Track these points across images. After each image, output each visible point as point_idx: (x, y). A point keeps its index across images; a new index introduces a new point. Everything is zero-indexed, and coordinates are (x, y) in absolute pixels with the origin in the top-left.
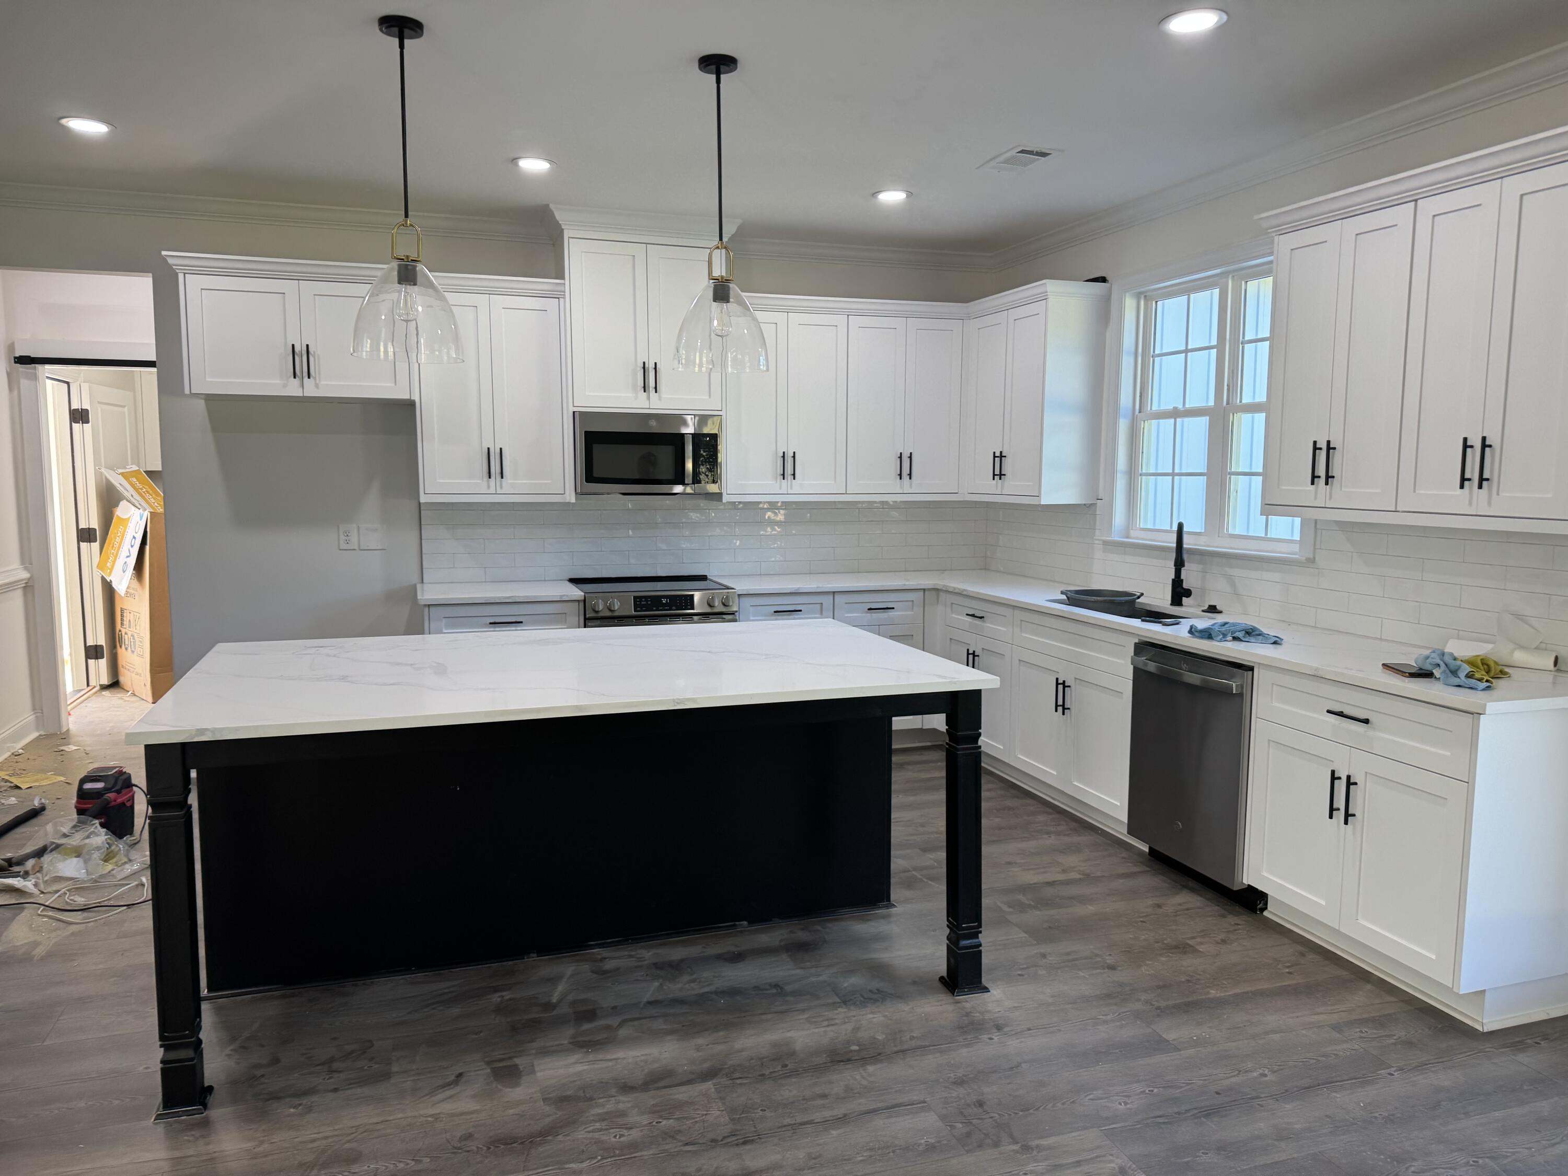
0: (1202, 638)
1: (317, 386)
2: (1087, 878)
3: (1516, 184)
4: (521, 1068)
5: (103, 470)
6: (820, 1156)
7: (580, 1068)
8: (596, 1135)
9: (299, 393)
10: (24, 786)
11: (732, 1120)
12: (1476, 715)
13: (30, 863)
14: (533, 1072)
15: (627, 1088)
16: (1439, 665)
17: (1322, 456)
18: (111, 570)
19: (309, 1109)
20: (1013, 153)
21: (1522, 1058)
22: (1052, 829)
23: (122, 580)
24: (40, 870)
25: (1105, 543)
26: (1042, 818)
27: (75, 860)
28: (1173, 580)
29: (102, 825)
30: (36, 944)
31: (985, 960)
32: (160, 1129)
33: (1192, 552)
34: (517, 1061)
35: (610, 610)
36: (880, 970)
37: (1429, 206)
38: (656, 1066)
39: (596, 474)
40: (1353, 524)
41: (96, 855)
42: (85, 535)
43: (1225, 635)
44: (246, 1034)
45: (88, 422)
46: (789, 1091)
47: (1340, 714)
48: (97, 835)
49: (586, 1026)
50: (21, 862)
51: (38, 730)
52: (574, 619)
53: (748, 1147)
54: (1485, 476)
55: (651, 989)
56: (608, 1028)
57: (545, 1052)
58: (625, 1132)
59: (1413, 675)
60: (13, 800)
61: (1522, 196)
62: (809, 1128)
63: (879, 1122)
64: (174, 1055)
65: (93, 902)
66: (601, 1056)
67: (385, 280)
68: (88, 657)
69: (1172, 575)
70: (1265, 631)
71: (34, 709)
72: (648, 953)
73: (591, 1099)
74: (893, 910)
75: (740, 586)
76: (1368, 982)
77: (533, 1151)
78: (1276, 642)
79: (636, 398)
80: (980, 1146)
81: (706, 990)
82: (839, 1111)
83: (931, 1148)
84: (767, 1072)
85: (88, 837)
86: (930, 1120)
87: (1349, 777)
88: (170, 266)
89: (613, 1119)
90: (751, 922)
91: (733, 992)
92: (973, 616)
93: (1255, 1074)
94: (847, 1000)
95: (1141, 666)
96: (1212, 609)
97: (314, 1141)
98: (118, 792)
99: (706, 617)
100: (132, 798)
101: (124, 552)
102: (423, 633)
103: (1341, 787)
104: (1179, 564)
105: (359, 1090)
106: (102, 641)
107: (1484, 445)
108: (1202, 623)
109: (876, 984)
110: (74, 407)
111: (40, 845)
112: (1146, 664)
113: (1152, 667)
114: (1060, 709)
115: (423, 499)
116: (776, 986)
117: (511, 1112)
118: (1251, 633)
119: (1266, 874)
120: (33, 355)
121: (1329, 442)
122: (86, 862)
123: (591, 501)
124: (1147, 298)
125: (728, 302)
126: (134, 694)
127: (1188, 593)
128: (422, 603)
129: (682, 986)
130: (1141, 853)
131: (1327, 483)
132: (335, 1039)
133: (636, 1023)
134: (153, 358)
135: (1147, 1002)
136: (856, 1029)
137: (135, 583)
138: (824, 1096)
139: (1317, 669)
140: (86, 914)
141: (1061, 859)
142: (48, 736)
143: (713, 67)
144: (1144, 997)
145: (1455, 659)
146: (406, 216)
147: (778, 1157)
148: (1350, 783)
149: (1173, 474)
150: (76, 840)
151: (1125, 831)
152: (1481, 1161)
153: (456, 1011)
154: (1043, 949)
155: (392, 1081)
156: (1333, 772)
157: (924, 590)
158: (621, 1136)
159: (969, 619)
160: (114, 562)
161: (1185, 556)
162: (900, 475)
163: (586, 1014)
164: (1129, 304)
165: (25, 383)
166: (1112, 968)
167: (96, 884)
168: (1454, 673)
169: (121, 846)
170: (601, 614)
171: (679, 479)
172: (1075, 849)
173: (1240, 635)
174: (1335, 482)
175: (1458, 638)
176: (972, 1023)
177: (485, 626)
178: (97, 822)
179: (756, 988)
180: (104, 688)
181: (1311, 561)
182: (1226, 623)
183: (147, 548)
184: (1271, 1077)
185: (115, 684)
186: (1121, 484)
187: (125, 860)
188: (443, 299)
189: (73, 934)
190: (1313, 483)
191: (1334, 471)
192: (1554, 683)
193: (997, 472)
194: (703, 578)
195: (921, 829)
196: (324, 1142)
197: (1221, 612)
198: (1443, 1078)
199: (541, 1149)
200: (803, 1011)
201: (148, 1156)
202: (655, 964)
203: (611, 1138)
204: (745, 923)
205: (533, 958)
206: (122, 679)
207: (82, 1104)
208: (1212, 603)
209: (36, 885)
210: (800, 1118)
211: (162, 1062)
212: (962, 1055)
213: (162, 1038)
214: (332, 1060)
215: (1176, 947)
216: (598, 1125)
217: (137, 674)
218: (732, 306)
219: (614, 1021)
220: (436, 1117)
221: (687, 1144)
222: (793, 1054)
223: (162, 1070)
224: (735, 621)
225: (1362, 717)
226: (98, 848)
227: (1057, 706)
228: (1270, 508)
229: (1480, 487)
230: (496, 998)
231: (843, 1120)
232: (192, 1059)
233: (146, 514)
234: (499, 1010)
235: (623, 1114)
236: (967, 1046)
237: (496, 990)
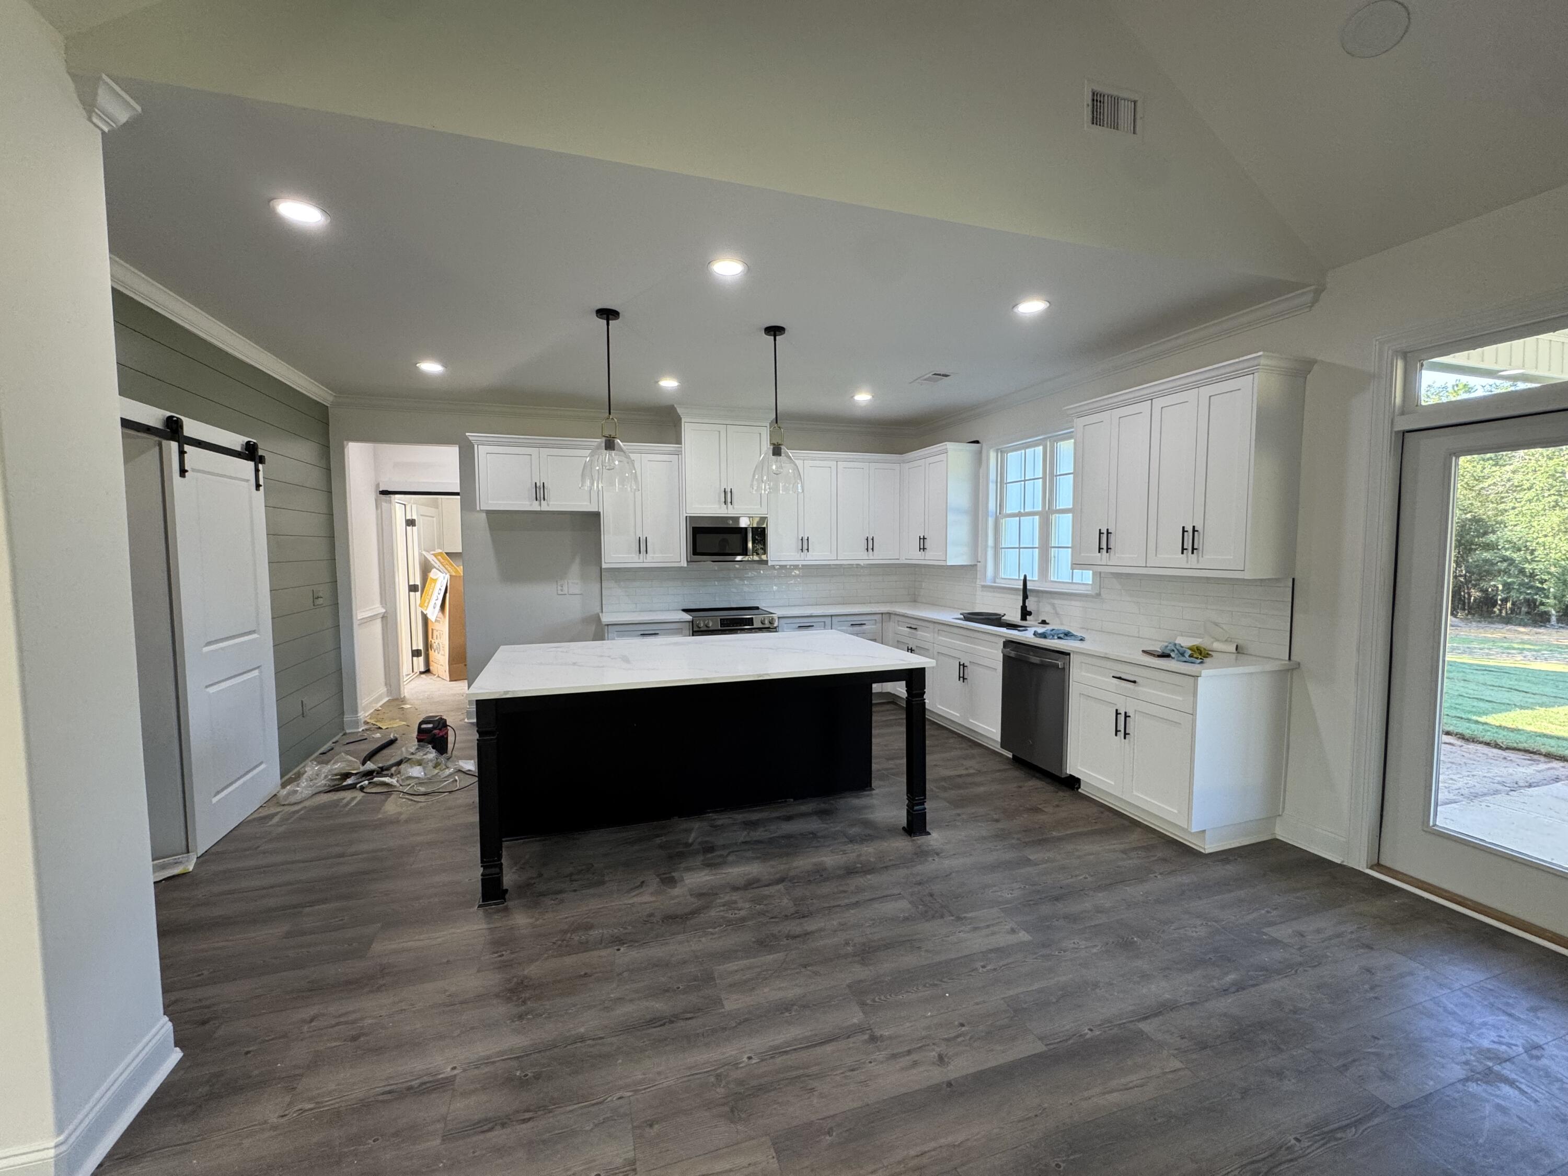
0: (1041, 637)
1: (548, 505)
2: (979, 772)
3: (1206, 391)
4: (676, 878)
5: (424, 553)
6: (845, 924)
7: (708, 878)
8: (722, 913)
9: (538, 509)
10: (384, 727)
11: (795, 905)
12: (1196, 677)
13: (394, 769)
14: (683, 880)
15: (735, 889)
16: (1173, 651)
17: (1104, 537)
18: (427, 607)
19: (562, 901)
20: (930, 375)
21: (1228, 867)
22: (958, 746)
23: (433, 613)
24: (399, 773)
25: (983, 586)
26: (951, 741)
27: (418, 767)
28: (1022, 607)
29: (433, 748)
30: (400, 814)
31: (928, 817)
32: (481, 912)
33: (1032, 591)
34: (673, 874)
35: (707, 626)
36: (867, 823)
37: (1159, 403)
38: (750, 876)
39: (698, 551)
40: (1121, 574)
41: (430, 764)
42: (413, 588)
43: (1053, 636)
44: (523, 861)
45: (415, 525)
46: (826, 889)
47: (1120, 678)
48: (431, 753)
49: (710, 855)
50: (388, 768)
51: (388, 696)
52: (687, 632)
53: (806, 919)
54: (1195, 547)
55: (742, 836)
56: (721, 856)
57: (688, 869)
58: (736, 912)
59: (1159, 656)
60: (378, 735)
61: (1210, 397)
62: (838, 909)
63: (876, 905)
64: (488, 871)
65: (429, 790)
66: (720, 871)
67: (598, 448)
68: (413, 656)
69: (1021, 604)
70: (1075, 634)
71: (386, 684)
72: (740, 817)
73: (717, 894)
74: (874, 792)
75: (779, 612)
76: (1140, 827)
77: (688, 922)
78: (1082, 640)
79: (720, 508)
80: (933, 917)
81: (775, 835)
82: (854, 900)
83: (906, 919)
84: (812, 879)
85: (425, 754)
86: (903, 905)
87: (1126, 713)
88: (470, 441)
89: (729, 905)
90: (795, 799)
91: (789, 837)
92: (910, 628)
93: (1081, 877)
94: (852, 840)
95: (1006, 653)
96: (1044, 622)
97: (566, 918)
98: (440, 729)
99: (760, 630)
100: (447, 733)
101: (434, 597)
102: (603, 639)
103: (1122, 718)
104: (1025, 597)
105: (588, 891)
106: (421, 647)
107: (1194, 530)
108: (1041, 630)
109: (868, 831)
110: (408, 518)
111: (398, 759)
112: (1010, 653)
113: (1013, 654)
114: (961, 679)
115: (604, 566)
116: (812, 833)
117: (672, 902)
118: (1067, 635)
119: (1079, 768)
120: (390, 490)
121: (1108, 530)
122: (424, 768)
123: (694, 565)
124: (1002, 452)
125: (780, 455)
126: (438, 677)
127: (1030, 613)
128: (604, 623)
129: (760, 834)
130: (1008, 758)
131: (1107, 552)
132: (572, 863)
133: (737, 853)
134: (458, 490)
135: (1018, 839)
136: (859, 856)
137: (440, 615)
138: (845, 892)
139: (1106, 654)
140: (426, 797)
141: (965, 762)
142: (393, 700)
143: (772, 333)
144: (1016, 836)
145: (1182, 647)
146: (610, 413)
147: (823, 924)
148: (1126, 716)
149: (1020, 548)
150: (419, 756)
151: (999, 746)
152: (1209, 923)
153: (636, 847)
154: (958, 811)
155: (605, 886)
156: (1117, 710)
157: (882, 614)
158: (735, 914)
159: (908, 629)
160: (429, 603)
161: (1028, 593)
162: (867, 549)
163: (709, 849)
164: (992, 455)
165: (384, 504)
166: (997, 821)
167: (428, 781)
168: (1183, 654)
169: (442, 759)
170: (702, 629)
171: (745, 552)
172: (973, 757)
173: (1062, 636)
174: (1112, 552)
175: (1182, 636)
176: (922, 852)
177: (638, 636)
178: (430, 746)
179: (801, 834)
180: (422, 673)
181: (1099, 595)
182: (1053, 630)
183: (448, 595)
184: (1090, 879)
185: (427, 671)
186: (990, 553)
187: (444, 767)
188: (628, 457)
189: (421, 808)
190: (1099, 552)
191: (1111, 546)
192: (1236, 659)
193: (922, 547)
194: (757, 608)
195: (886, 748)
196: (572, 918)
197: (1048, 624)
198: (1185, 879)
199: (692, 922)
200: (829, 846)
201: (476, 927)
202: (744, 822)
203: (729, 915)
204: (792, 800)
205: (676, 818)
206: (431, 668)
207: (437, 900)
208: (1044, 619)
209: (397, 781)
210: (833, 903)
211: (482, 875)
212: (920, 868)
213: (482, 862)
214: (571, 874)
215: (1031, 809)
216: (722, 908)
217: (441, 665)
218: (783, 458)
219: (725, 853)
220: (632, 905)
221: (772, 918)
222: (825, 869)
223: (482, 879)
224: (776, 632)
225: (1132, 679)
226: (431, 761)
227: (960, 677)
228: (1075, 565)
229: (1193, 553)
230: (658, 841)
231: (857, 904)
232: (498, 874)
233: (448, 576)
234: (661, 847)
235: (735, 902)
236: (921, 864)
237: (657, 836)
